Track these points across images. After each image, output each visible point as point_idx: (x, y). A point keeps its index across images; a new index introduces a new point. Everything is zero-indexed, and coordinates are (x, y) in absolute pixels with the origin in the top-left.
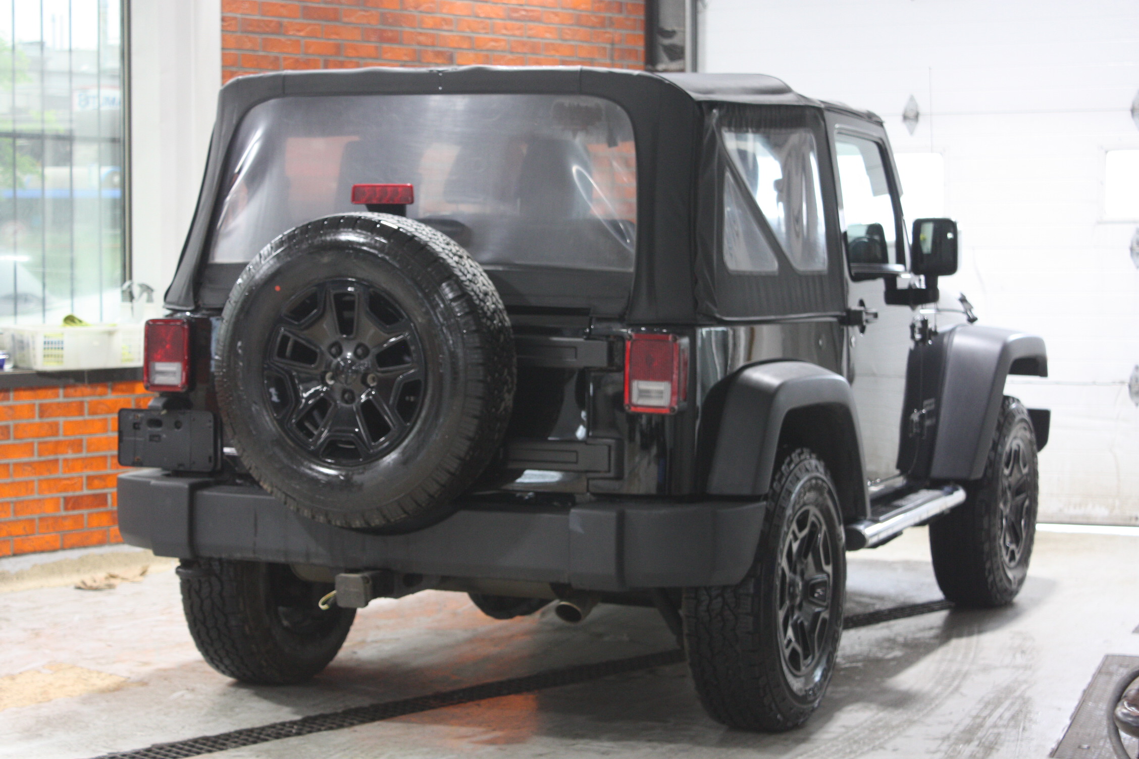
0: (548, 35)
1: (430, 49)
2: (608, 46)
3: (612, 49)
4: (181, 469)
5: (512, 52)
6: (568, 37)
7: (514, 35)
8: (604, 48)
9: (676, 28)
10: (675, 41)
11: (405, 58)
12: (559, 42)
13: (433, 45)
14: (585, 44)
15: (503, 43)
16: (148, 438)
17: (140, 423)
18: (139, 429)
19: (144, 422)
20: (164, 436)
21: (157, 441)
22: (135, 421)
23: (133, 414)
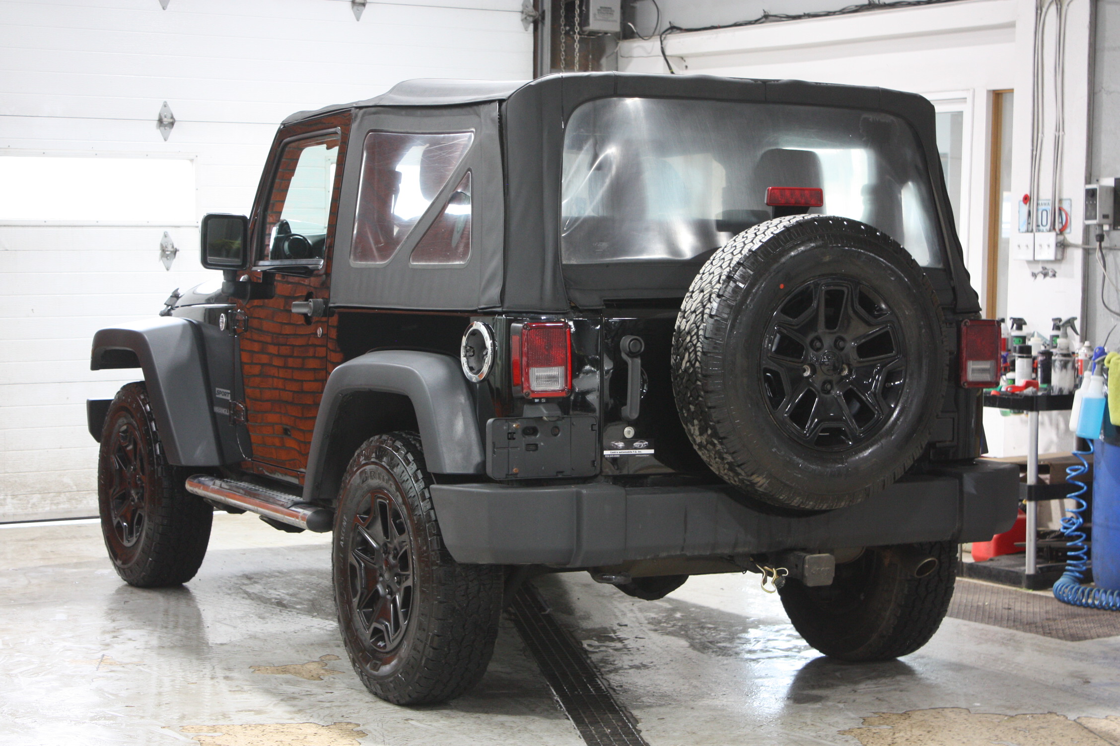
4: (560, 476)
16: (524, 447)
17: (514, 433)
18: (514, 439)
19: (520, 432)
20: (542, 444)
21: (533, 451)
22: (510, 431)
23: (507, 424)
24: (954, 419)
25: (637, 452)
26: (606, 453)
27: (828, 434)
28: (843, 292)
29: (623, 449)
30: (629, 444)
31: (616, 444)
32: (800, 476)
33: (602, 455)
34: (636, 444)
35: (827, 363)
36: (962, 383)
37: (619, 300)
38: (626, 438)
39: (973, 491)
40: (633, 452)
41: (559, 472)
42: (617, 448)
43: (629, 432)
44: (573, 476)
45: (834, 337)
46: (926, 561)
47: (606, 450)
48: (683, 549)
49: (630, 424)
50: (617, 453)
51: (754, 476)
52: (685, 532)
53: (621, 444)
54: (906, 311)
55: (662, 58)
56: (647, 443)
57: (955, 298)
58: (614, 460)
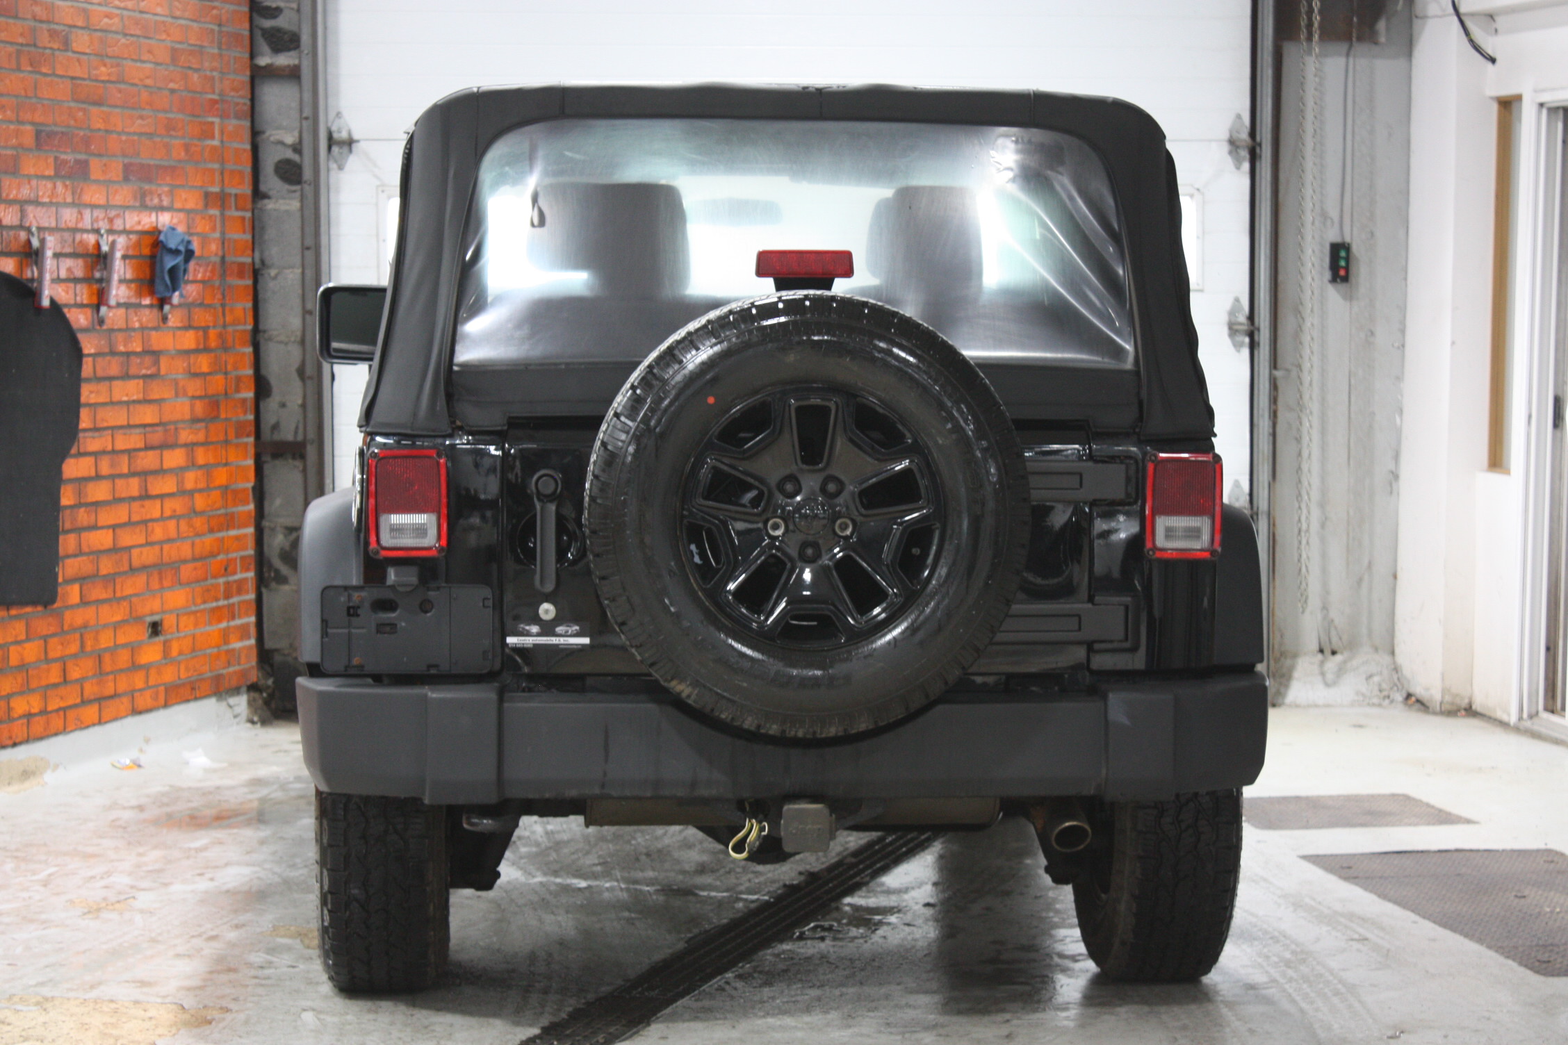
0: (159, 10)
1: (45, 26)
2: (216, 28)
3: (220, 32)
4: (433, 671)
5: (125, 35)
6: (178, 13)
7: (125, 9)
8: (212, 30)
9: (282, 4)
10: (281, 22)
11: (21, 40)
12: (169, 20)
13: (48, 22)
14: (195, 25)
15: (116, 20)
16: (374, 629)
17: (359, 607)
18: (358, 615)
19: (367, 605)
20: (403, 624)
21: (390, 633)
22: (351, 604)
23: (346, 594)
24: (1127, 607)
25: (562, 640)
26: (511, 640)
27: (815, 623)
28: (827, 409)
29: (538, 635)
30: (548, 628)
31: (527, 628)
32: (745, 685)
33: (504, 643)
34: (559, 629)
35: (821, 516)
36: (1145, 550)
37: (537, 418)
38: (541, 620)
39: (1124, 720)
40: (554, 640)
41: (429, 667)
42: (528, 634)
43: (547, 611)
44: (453, 672)
45: (819, 478)
46: (1067, 824)
47: (509, 635)
48: (603, 786)
49: (547, 598)
50: (529, 641)
51: (674, 683)
52: (606, 760)
53: (535, 629)
54: (938, 439)
55: (1455, 18)
56: (577, 628)
57: (1141, 418)
58: (520, 651)
